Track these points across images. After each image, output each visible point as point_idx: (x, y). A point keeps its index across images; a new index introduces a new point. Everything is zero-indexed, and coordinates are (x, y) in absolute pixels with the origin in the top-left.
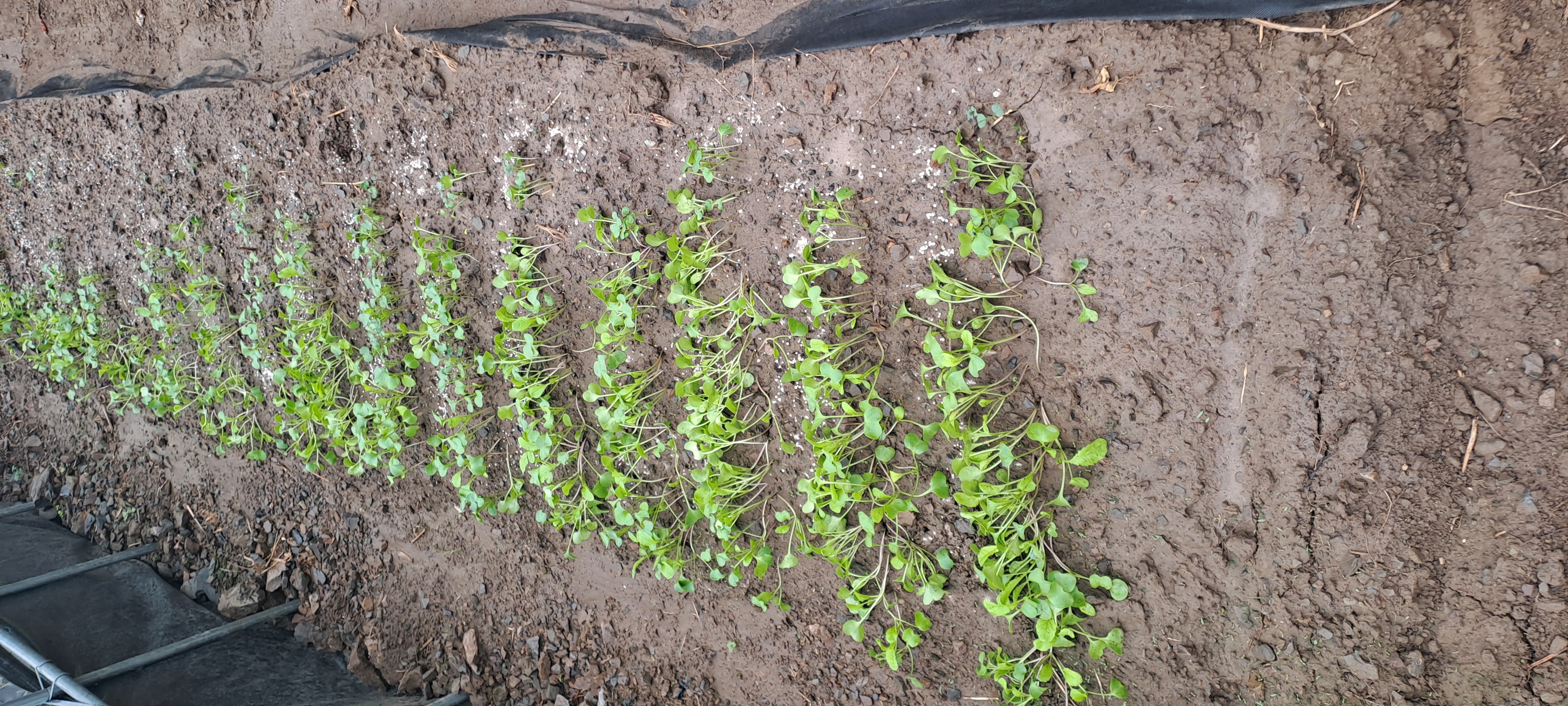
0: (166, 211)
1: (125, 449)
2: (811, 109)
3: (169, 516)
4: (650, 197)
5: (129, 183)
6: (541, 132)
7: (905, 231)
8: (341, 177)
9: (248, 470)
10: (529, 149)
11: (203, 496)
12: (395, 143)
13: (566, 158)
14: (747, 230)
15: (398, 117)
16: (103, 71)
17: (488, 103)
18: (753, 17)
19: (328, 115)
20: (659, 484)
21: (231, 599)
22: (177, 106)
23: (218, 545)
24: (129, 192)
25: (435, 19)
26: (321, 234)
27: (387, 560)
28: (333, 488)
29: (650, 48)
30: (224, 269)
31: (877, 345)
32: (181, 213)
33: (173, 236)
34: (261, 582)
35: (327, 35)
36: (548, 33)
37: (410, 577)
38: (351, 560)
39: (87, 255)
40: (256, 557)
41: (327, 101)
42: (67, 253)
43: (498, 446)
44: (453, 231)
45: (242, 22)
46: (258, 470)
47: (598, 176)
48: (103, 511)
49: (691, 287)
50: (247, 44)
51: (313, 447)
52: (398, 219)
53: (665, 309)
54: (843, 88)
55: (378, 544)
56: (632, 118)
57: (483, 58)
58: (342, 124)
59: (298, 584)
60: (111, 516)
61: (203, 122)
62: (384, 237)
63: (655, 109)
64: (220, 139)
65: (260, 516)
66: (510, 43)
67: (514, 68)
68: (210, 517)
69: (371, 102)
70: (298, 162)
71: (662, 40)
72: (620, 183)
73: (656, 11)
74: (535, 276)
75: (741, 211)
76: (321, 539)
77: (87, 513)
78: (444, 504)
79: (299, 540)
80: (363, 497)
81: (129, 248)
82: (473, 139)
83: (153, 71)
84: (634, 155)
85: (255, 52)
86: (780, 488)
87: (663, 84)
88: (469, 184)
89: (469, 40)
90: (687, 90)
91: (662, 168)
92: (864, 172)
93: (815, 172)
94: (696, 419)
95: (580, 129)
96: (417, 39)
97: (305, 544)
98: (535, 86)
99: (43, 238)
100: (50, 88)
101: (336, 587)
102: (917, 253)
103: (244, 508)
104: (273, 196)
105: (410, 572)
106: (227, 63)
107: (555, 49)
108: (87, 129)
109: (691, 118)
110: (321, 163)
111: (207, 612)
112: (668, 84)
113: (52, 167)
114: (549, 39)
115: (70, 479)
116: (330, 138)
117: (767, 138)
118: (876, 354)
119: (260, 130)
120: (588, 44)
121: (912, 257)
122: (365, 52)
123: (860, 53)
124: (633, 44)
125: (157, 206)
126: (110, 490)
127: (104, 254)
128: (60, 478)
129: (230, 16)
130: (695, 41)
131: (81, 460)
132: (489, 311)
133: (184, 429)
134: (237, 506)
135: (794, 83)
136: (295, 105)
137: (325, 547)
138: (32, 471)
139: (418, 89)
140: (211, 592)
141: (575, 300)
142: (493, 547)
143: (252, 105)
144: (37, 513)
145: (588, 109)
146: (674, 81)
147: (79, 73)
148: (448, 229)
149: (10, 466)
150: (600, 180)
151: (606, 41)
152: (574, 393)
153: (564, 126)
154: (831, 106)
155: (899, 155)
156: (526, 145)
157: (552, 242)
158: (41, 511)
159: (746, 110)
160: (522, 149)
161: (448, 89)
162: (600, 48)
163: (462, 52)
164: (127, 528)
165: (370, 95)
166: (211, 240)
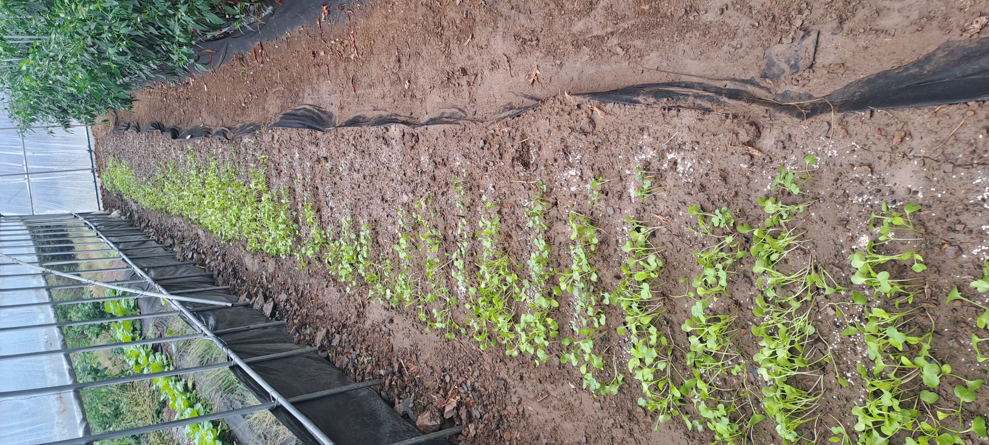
0: (413, 192)
1: (369, 323)
2: (881, 148)
3: (391, 364)
4: (740, 200)
5: (393, 175)
6: (662, 156)
7: (960, 237)
8: (523, 178)
9: (439, 343)
10: (651, 166)
11: (411, 355)
12: (559, 159)
13: (678, 173)
14: (817, 227)
15: (563, 144)
16: (384, 114)
17: (625, 138)
18: (827, 85)
19: (518, 143)
20: (728, 392)
21: (424, 420)
22: (426, 134)
23: (416, 385)
24: (393, 180)
25: (586, 86)
26: (505, 210)
27: (521, 411)
28: (490, 361)
29: (746, 104)
30: (443, 227)
31: (927, 317)
32: (421, 193)
33: (416, 206)
34: (442, 411)
35: (517, 95)
36: (669, 95)
37: (535, 423)
38: (497, 407)
39: (365, 213)
40: (440, 396)
41: (519, 134)
42: (354, 211)
43: (608, 350)
44: (592, 214)
45: (465, 87)
46: (445, 344)
47: (701, 184)
48: (354, 357)
49: (769, 262)
50: (467, 100)
51: (485, 335)
52: (556, 204)
53: (744, 275)
54: (910, 134)
55: (515, 399)
56: (731, 149)
57: (623, 110)
58: (525, 147)
59: (464, 416)
60: (358, 360)
61: (440, 143)
62: (545, 215)
63: (749, 144)
64: (450, 153)
65: (443, 372)
66: (642, 101)
67: (644, 116)
68: (413, 368)
69: (547, 135)
70: (496, 168)
71: (753, 99)
72: (718, 190)
73: (747, 80)
74: (647, 246)
75: (813, 214)
76: (479, 391)
77: (345, 356)
78: (561, 381)
79: (466, 389)
80: (508, 369)
81: (389, 211)
82: (612, 159)
83: (411, 114)
84: (731, 174)
85: (472, 104)
86: (831, 409)
87: (758, 128)
88: (606, 186)
89: (614, 99)
90: (775, 132)
91: (752, 182)
92: (924, 193)
93: (880, 190)
94: (767, 353)
95: (690, 155)
96: (579, 99)
97: (469, 392)
98: (659, 128)
99: (342, 202)
100: (354, 122)
101: (486, 422)
102: (970, 253)
103: (434, 365)
104: (478, 186)
105: (534, 420)
106: (454, 110)
107: (674, 105)
108: (373, 145)
109: (778, 150)
110: (511, 169)
111: (410, 425)
112: (761, 128)
113: (352, 164)
114: (670, 99)
115: (337, 336)
116: (518, 155)
117: (841, 166)
118: (926, 323)
119: (474, 149)
120: (698, 102)
121: (964, 256)
122: (545, 106)
123: (926, 110)
124: (732, 102)
125: (408, 189)
126: (358, 345)
127: (374, 213)
128: (332, 335)
129: (459, 84)
130: (779, 100)
131: (344, 326)
132: (611, 264)
133: (405, 315)
134: (430, 363)
135: (868, 129)
136: (497, 135)
137: (481, 396)
138: (317, 329)
139: (578, 128)
140: (411, 413)
141: (675, 263)
142: (593, 413)
143: (471, 135)
144: (317, 353)
145: (698, 143)
146: (766, 126)
147: (370, 114)
148: (588, 213)
149: (306, 325)
150: (703, 188)
151: (711, 100)
152: (668, 323)
153: (678, 153)
154: (899, 146)
155: (960, 183)
156: (650, 164)
157: (661, 225)
158: (319, 352)
159: (825, 146)
160: (647, 166)
161: (597, 128)
162: (708, 105)
163: (609, 106)
164: (366, 369)
165: (546, 131)
166: (438, 210)
